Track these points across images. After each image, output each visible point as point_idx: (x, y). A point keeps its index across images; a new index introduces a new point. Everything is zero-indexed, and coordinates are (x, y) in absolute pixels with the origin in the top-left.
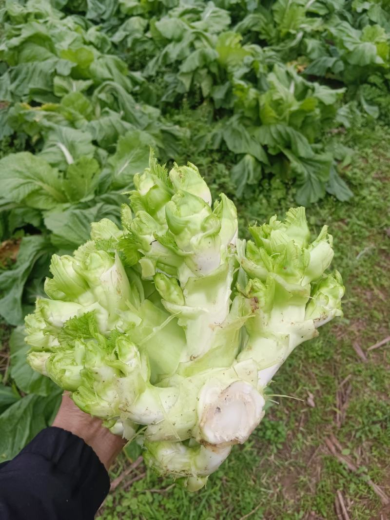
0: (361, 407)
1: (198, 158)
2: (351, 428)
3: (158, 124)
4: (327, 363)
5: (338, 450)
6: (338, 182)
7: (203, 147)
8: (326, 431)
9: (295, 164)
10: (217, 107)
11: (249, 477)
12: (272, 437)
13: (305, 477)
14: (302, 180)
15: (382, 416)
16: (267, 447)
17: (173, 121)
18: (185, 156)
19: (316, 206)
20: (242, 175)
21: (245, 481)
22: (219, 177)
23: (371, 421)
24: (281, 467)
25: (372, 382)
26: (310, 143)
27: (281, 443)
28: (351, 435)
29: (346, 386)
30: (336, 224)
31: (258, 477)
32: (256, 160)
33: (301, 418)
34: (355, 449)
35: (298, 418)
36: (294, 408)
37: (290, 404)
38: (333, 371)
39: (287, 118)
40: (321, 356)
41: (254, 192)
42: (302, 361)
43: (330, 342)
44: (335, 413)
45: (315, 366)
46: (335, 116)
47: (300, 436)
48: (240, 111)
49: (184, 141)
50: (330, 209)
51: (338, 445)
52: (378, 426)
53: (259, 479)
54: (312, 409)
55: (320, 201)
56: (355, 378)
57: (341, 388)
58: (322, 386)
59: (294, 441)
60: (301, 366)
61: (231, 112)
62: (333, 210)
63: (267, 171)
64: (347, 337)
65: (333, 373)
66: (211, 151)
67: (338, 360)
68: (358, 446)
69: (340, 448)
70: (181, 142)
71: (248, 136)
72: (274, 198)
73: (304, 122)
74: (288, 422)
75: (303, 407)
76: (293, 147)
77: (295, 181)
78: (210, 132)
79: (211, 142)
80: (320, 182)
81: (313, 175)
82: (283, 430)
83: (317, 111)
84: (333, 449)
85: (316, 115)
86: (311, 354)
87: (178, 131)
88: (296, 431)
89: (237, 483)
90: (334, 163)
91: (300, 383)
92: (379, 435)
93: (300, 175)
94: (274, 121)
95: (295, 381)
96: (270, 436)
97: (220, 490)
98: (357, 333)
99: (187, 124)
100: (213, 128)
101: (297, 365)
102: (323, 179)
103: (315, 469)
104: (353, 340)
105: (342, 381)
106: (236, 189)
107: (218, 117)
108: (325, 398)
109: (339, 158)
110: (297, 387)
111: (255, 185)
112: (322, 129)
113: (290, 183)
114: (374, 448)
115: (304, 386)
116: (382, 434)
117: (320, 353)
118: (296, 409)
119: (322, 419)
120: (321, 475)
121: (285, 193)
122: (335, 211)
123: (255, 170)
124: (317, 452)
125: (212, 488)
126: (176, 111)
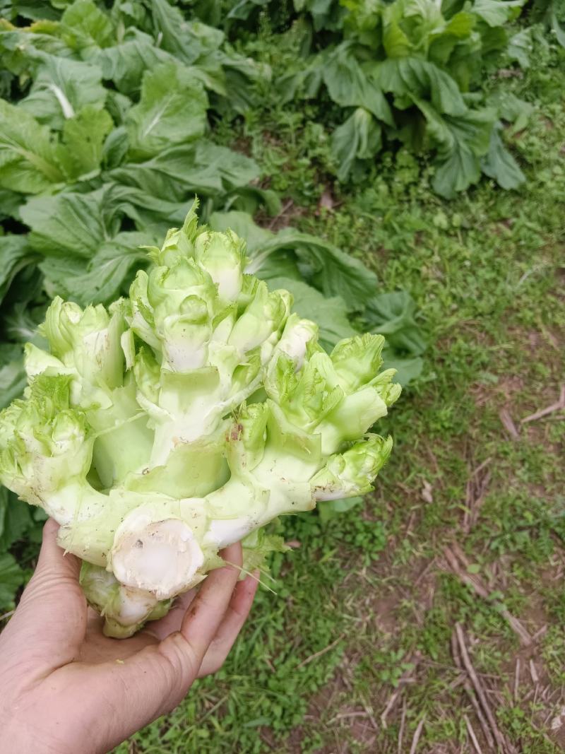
0: (502, 506)
1: (282, 113)
2: (485, 535)
3: (219, 55)
4: (457, 440)
5: (461, 565)
6: (502, 157)
7: (290, 96)
8: (447, 538)
9: (435, 125)
10: (318, 29)
11: (327, 598)
12: (365, 544)
13: (410, 601)
14: (444, 154)
15: (533, 520)
16: (357, 557)
17: (245, 51)
18: (262, 110)
19: (464, 197)
20: (350, 142)
21: (320, 604)
22: (313, 145)
23: (515, 527)
24: (376, 586)
25: (523, 469)
26: (462, 91)
27: (377, 553)
28: (483, 544)
29: (482, 474)
30: (493, 226)
31: (340, 599)
32: (374, 117)
33: (410, 518)
34: (488, 565)
35: (407, 518)
36: (400, 504)
37: (395, 498)
38: (465, 452)
39: (426, 48)
40: (449, 428)
41: (368, 172)
42: (419, 437)
43: (465, 409)
44: (462, 512)
45: (439, 444)
46: (505, 47)
47: (406, 542)
48: (353, 35)
49: (260, 85)
50: (487, 202)
51: (463, 558)
52: (526, 534)
53: (342, 601)
54: (427, 506)
55: (472, 188)
56: (497, 464)
57: (474, 477)
58: (447, 473)
59: (398, 550)
60: (417, 443)
61: (338, 37)
62: (491, 203)
63: (391, 137)
64: (491, 402)
65: (464, 455)
66: (303, 102)
67: (474, 436)
68: (493, 561)
69: (466, 562)
70: (255, 87)
71: (362, 77)
72: (399, 182)
73: (453, 54)
74: (390, 523)
75: (415, 502)
76: (434, 97)
77: (434, 155)
78: (303, 69)
79: (303, 87)
80: (474, 156)
81: (463, 146)
82: (382, 534)
83: (476, 37)
84: (455, 564)
85: (474, 44)
86: (433, 426)
87: (251, 67)
88: (401, 537)
89: (309, 606)
90: (499, 125)
91: (412, 469)
92: (525, 547)
93: (442, 144)
94: (406, 53)
95: (406, 465)
96: (362, 542)
97: (283, 615)
98: (508, 397)
99: (267, 56)
100: (310, 63)
101: (411, 442)
102: (479, 152)
103: (426, 590)
104: (502, 406)
105: (477, 467)
106: (338, 166)
107: (318, 46)
108: (449, 490)
109: (509, 118)
110: (409, 474)
111: (369, 159)
112: (484, 68)
113: (426, 157)
114: (516, 566)
115: (420, 472)
116: (530, 545)
117: (447, 425)
118: (404, 505)
119: (442, 521)
120: (433, 600)
121: (416, 174)
122: (495, 205)
123: (370, 135)
124: (430, 566)
125: (272, 612)
126: (252, 35)
